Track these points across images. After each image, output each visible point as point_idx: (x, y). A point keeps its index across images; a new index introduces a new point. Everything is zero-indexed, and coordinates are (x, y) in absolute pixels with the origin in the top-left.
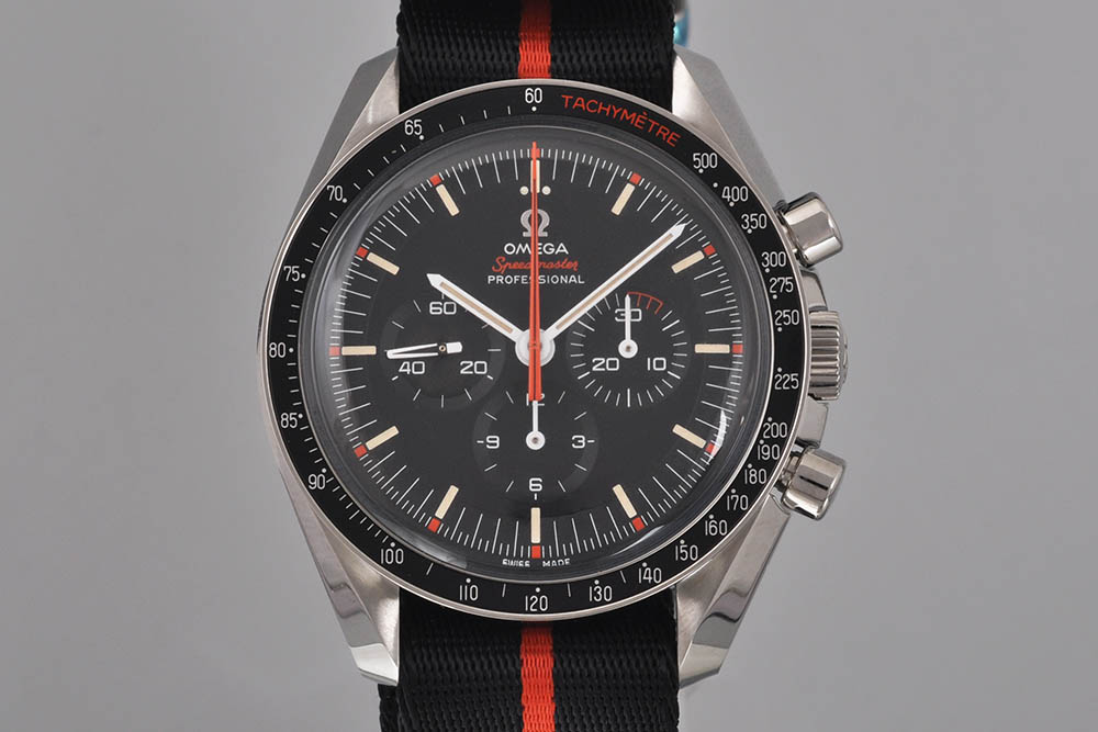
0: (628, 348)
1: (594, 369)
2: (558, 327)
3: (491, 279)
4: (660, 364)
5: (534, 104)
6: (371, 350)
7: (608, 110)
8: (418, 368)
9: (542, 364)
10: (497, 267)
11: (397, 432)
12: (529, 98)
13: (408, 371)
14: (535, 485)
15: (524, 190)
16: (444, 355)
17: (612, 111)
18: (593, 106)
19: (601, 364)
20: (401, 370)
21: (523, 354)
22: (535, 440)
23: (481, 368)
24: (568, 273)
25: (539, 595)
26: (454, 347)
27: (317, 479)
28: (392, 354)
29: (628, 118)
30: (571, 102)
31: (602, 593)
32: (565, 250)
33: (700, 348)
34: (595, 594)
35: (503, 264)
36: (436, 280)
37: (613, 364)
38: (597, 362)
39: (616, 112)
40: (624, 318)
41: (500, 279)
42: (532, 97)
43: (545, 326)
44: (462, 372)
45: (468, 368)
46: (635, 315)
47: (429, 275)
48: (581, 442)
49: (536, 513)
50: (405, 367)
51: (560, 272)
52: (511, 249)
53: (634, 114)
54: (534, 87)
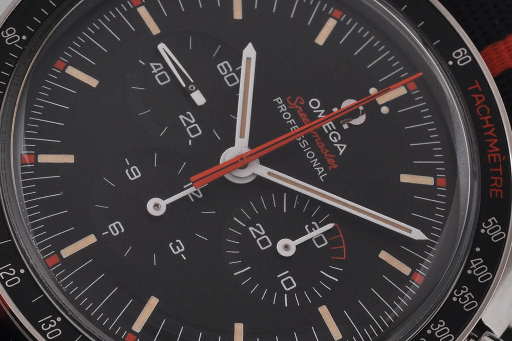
0: (287, 247)
1: (251, 229)
2: (269, 173)
3: (278, 100)
4: (288, 283)
5: (455, 61)
6: (155, 29)
7: (488, 125)
8: (163, 78)
9: (227, 176)
10: (292, 101)
11: (95, 86)
12: (458, 54)
13: (155, 71)
14: (115, 228)
15: (373, 91)
16: (187, 93)
17: (488, 129)
18: (483, 111)
19: (258, 232)
20: (152, 65)
21: (228, 155)
22: (156, 207)
23: (194, 131)
24: (323, 163)
25: (18, 274)
26: (198, 98)
27: (13, 35)
28: (162, 47)
29: (491, 145)
30: (476, 91)
31: (52, 329)
32: (342, 151)
33: (324, 311)
34: (47, 323)
35: (298, 104)
36: (250, 52)
37: (264, 242)
38: (258, 228)
39: (490, 133)
40: (311, 231)
41: (283, 108)
42: (459, 56)
43: (264, 162)
44: (181, 117)
45: (188, 120)
46: (319, 240)
47: (250, 46)
48: (179, 249)
49: (91, 239)
50: (157, 67)
51: (319, 156)
52: (315, 104)
53: (497, 150)
54: (470, 53)
